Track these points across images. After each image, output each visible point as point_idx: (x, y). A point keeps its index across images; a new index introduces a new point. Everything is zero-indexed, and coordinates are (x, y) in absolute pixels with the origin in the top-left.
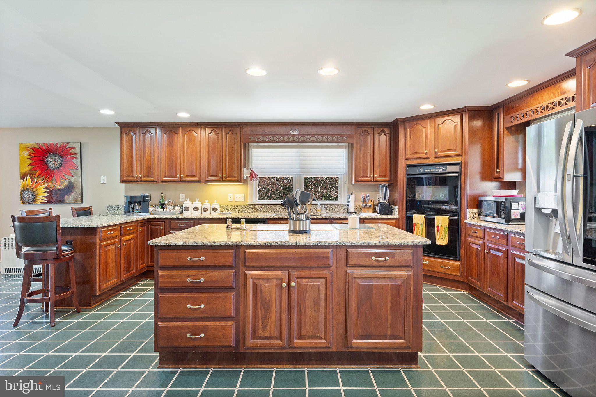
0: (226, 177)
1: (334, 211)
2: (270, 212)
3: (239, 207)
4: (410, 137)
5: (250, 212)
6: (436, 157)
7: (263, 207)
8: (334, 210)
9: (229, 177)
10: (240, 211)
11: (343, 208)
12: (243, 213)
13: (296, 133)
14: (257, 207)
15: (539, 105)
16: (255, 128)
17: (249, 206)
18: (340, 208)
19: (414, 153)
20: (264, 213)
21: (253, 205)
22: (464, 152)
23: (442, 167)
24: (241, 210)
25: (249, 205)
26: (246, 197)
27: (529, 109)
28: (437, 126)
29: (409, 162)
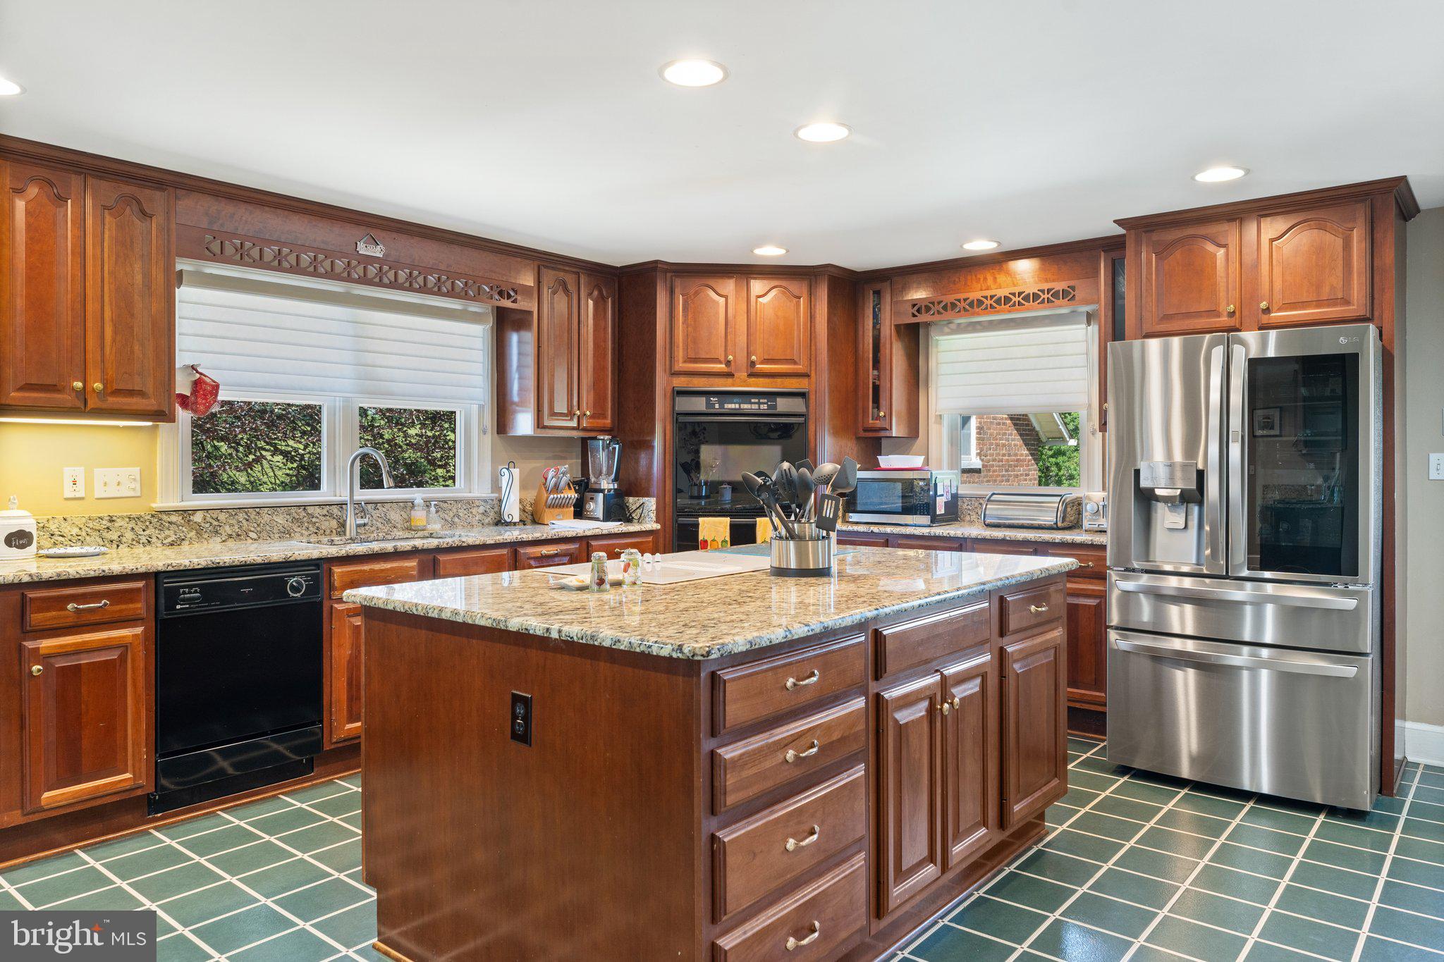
0: (102, 395)
1: (456, 520)
2: (253, 535)
3: (119, 523)
4: (685, 316)
5: (169, 540)
6: (751, 375)
7: (222, 517)
8: (459, 517)
9: (117, 392)
10: (124, 540)
11: (481, 509)
12: (139, 550)
13: (377, 252)
14: (198, 517)
15: (988, 293)
16: (228, 208)
17: (165, 517)
18: (474, 511)
19: (695, 360)
20: (231, 543)
21: (183, 512)
22: (813, 368)
23: (766, 401)
24: (129, 535)
25: (167, 512)
26: (147, 481)
27: (962, 296)
28: (753, 299)
29: (680, 383)
